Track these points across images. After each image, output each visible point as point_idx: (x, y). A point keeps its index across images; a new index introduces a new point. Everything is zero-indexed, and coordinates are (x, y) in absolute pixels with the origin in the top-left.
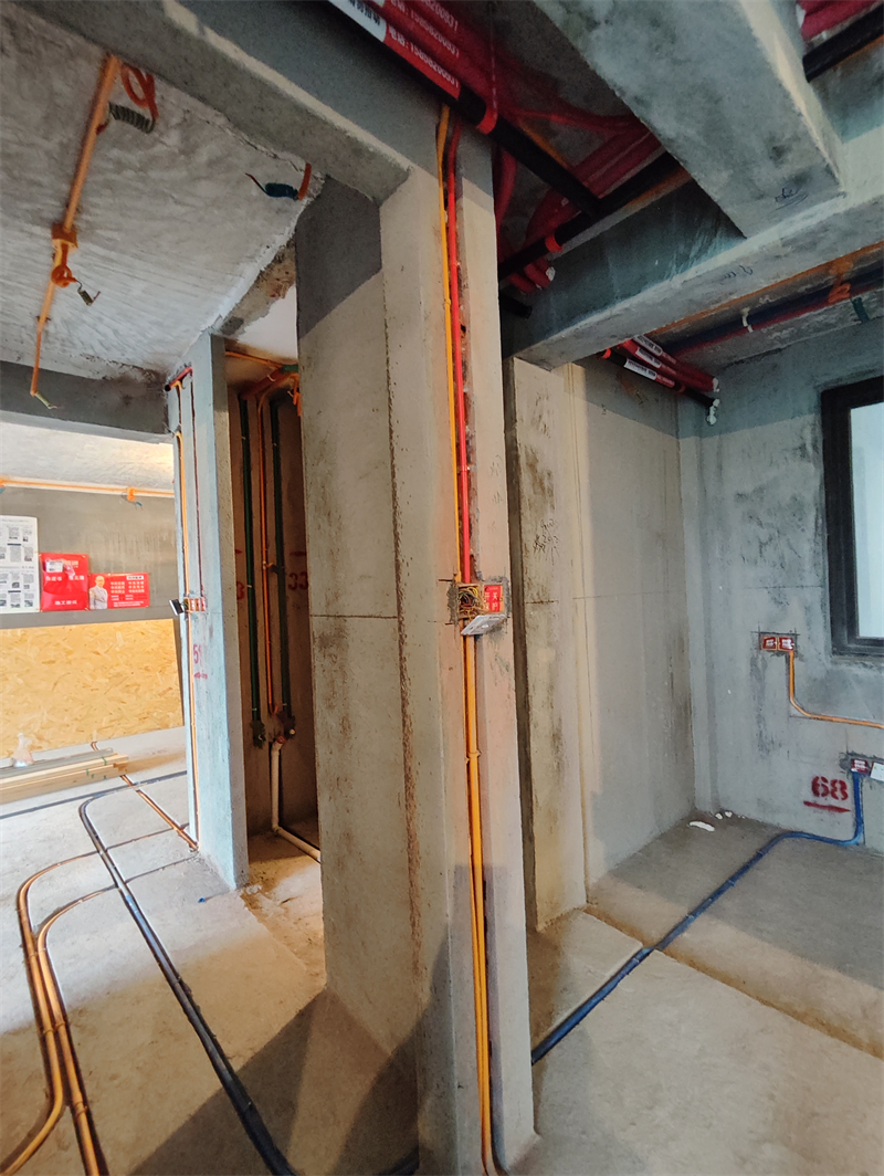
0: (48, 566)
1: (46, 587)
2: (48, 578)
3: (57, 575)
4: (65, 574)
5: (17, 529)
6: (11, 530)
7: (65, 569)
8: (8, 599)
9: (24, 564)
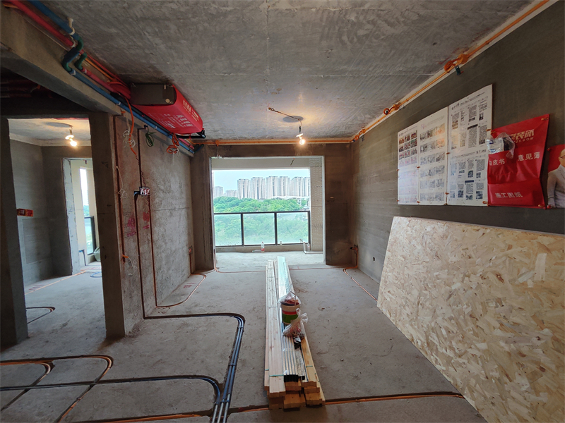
6: (470, 110)
8: (465, 190)
9: (479, 147)
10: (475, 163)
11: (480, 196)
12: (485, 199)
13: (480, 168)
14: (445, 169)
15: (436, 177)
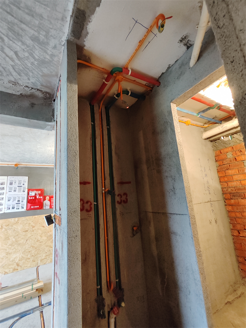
0: (30, 193)
1: (29, 201)
2: (29, 198)
3: (33, 197)
4: (35, 196)
5: (21, 181)
6: (19, 181)
7: (36, 194)
8: (15, 206)
9: (22, 193)
10: (21, 198)
11: (23, 208)
12: (25, 208)
13: (23, 199)
14: (4, 199)
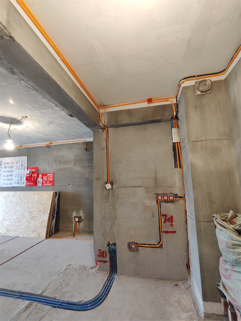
6: (21, 161)
8: (19, 182)
9: (23, 171)
10: (22, 175)
12: (25, 184)
13: (24, 176)
14: (13, 175)
15: (10, 177)
